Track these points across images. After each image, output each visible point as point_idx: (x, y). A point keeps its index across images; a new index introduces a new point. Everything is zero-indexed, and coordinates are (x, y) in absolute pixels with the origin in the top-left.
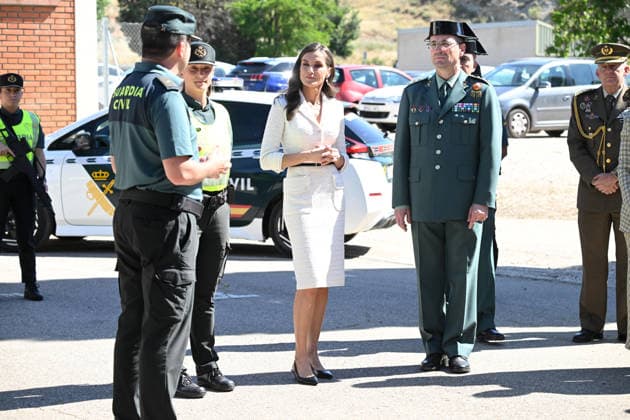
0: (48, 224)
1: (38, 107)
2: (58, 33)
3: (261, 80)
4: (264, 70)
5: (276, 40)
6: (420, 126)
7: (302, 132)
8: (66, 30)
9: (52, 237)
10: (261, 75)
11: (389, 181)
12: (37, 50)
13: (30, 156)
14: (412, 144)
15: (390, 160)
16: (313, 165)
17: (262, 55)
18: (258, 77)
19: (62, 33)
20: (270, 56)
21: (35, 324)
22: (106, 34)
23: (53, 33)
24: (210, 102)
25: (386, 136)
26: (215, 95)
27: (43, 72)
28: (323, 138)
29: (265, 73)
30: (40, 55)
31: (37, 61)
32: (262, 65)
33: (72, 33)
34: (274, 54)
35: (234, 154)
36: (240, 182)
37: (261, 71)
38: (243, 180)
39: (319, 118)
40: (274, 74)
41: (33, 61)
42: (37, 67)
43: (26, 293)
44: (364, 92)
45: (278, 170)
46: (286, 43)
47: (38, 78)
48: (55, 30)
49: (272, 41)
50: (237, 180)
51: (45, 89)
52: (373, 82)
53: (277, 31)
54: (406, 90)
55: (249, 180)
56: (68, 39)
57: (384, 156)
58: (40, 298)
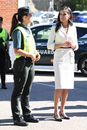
0: (9, 65)
1: (6, 27)
2: (13, 3)
3: (77, 18)
4: (78, 15)
5: (82, 5)
7: (61, 37)
8: (15, 2)
9: (10, 69)
10: (77, 17)
12: (6, 9)
13: (4, 43)
16: (64, 48)
17: (77, 10)
18: (76, 18)
19: (14, 3)
20: (80, 11)
21: (5, 97)
22: (28, 3)
23: (11, 3)
27: (8, 16)
28: (68, 39)
29: (79, 16)
30: (7, 10)
31: (6, 12)
32: (78, 14)
33: (17, 3)
34: (81, 10)
37: (77, 16)
39: (67, 32)
40: (82, 17)
41: (5, 12)
42: (6, 14)
43: (2, 87)
46: (86, 6)
47: (6, 18)
48: (12, 2)
49: (81, 6)
51: (8, 21)
53: (82, 2)
56: (16, 5)
58: (6, 88)
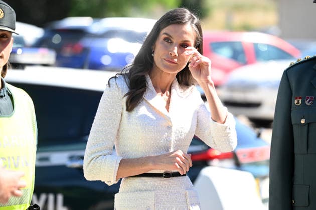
6: (308, 124)
11: (264, 201)
14: (296, 151)
15: (265, 171)
24: (7, 85)
25: (259, 136)
26: (13, 75)
35: (40, 160)
36: (46, 202)
38: (51, 197)
44: (227, 71)
45: (110, 181)
50: (43, 197)
52: (241, 56)
54: (286, 73)
55: (60, 198)
57: (256, 164)
